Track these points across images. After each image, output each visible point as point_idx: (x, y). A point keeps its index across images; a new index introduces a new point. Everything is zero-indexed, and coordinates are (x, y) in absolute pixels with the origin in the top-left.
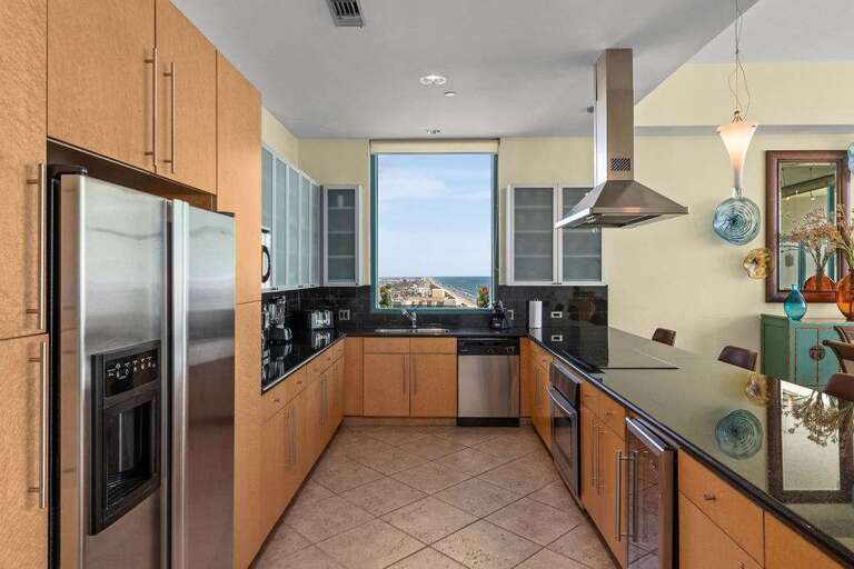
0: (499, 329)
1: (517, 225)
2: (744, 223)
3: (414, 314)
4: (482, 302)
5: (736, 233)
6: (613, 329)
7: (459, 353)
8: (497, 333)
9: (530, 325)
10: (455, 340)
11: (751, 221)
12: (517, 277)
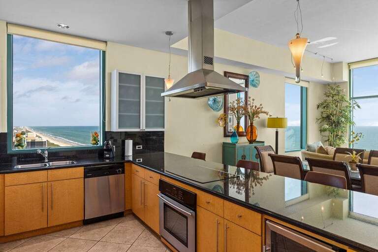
0: (108, 158)
1: (120, 95)
2: (218, 102)
3: (46, 152)
4: (95, 142)
5: (215, 106)
6: (167, 153)
7: (85, 177)
8: (108, 161)
9: (126, 154)
10: (82, 168)
11: (220, 102)
12: (120, 127)
